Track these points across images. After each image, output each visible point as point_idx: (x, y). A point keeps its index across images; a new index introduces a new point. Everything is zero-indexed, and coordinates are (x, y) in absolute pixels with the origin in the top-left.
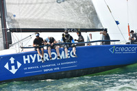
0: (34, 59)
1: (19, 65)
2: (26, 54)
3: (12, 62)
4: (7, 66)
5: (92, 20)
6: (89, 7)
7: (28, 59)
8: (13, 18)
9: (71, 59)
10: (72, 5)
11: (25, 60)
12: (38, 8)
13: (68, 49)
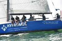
0: (11, 26)
1: (6, 28)
2: (8, 24)
3: (4, 27)
4: (2, 28)
5: (46, 9)
6: (45, 3)
7: (9, 26)
8: (12, 10)
9: (25, 26)
10: (38, 3)
11: (8, 26)
12: (23, 5)
13: (23, 22)
